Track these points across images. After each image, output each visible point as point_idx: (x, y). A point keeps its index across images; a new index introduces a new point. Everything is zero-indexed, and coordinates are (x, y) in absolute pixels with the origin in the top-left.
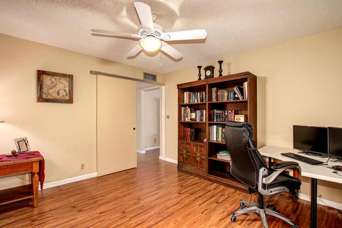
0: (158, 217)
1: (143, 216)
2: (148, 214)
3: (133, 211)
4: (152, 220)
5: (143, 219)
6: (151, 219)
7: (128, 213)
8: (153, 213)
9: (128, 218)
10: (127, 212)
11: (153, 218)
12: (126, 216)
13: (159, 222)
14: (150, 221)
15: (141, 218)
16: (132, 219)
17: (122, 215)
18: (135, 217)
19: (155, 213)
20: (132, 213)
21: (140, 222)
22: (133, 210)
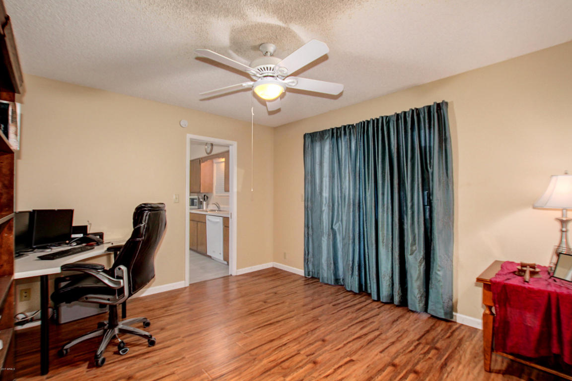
0: (256, 354)
1: (280, 357)
2: (272, 358)
3: (300, 364)
4: (266, 351)
5: (280, 351)
6: (268, 352)
7: (307, 361)
8: (265, 361)
9: (304, 353)
10: (310, 363)
11: (264, 352)
12: (308, 356)
13: (257, 348)
14: (269, 349)
15: (283, 353)
16: (296, 352)
17: (316, 358)
18: (293, 354)
19: (261, 360)
20: (301, 361)
21: (283, 348)
22: (301, 367)
